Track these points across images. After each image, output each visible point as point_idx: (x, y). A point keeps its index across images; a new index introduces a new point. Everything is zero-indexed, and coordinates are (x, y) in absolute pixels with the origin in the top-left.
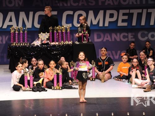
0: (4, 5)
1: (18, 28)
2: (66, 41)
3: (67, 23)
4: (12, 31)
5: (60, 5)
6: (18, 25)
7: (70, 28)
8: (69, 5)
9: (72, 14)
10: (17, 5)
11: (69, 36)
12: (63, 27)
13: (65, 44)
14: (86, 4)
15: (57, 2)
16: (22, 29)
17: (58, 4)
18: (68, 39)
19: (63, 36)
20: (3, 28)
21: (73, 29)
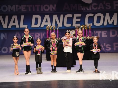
0: (42, 10)
1: (52, 27)
2: (88, 36)
3: (89, 23)
4: (48, 29)
5: (83, 9)
6: (52, 25)
7: (91, 26)
8: (90, 9)
9: (93, 16)
10: (51, 10)
11: (90, 33)
12: (86, 25)
13: (87, 38)
14: (103, 8)
15: (81, 7)
16: (55, 27)
17: (82, 9)
18: (89, 35)
19: (86, 33)
20: (41, 27)
21: (94, 27)
